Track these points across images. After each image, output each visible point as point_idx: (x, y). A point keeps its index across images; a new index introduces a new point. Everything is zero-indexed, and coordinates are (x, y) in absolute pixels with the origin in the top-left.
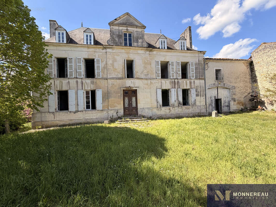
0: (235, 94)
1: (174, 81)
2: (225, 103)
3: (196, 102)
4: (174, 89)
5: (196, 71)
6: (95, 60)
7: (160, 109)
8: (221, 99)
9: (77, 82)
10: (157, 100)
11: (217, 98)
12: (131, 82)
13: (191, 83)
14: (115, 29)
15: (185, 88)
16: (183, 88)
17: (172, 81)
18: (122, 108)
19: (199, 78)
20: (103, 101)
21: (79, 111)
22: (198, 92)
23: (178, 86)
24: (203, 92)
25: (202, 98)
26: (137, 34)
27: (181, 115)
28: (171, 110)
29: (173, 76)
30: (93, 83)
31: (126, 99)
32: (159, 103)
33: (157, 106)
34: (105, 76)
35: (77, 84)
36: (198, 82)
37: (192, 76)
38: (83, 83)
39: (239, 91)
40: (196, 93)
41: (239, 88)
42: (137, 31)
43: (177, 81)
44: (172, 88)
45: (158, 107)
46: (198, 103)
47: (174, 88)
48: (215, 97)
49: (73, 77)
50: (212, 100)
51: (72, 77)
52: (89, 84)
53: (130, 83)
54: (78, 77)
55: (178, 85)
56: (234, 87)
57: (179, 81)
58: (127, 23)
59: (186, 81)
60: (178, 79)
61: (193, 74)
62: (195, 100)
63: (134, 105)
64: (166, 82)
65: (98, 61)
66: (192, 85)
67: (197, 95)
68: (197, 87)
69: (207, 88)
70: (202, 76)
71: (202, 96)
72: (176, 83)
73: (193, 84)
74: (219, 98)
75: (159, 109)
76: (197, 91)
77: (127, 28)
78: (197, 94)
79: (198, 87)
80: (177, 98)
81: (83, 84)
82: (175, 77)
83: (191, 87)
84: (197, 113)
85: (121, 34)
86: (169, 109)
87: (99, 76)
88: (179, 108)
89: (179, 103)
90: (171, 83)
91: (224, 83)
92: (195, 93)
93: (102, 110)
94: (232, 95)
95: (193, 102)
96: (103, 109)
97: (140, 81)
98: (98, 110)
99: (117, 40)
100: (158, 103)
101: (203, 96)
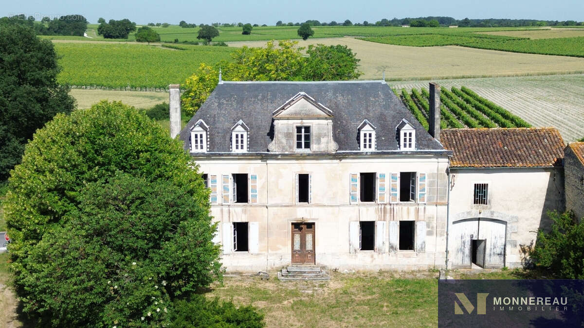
0: (516, 233)
1: (384, 207)
2: (495, 247)
3: (425, 246)
4: (383, 222)
5: (430, 189)
6: (249, 177)
7: (355, 256)
8: (485, 241)
9: (222, 210)
10: (350, 241)
11: (476, 239)
12: (306, 210)
13: (417, 211)
14: (282, 124)
15: (405, 219)
16: (401, 220)
17: (380, 207)
18: (290, 251)
19: (435, 201)
20: (261, 239)
21: (224, 254)
22: (432, 228)
23: (391, 216)
24: (443, 228)
25: (439, 238)
26: (319, 129)
27: (393, 267)
28: (375, 259)
29: (382, 199)
30: (245, 212)
31: (297, 238)
32: (353, 246)
33: (350, 251)
34: (264, 202)
35: (222, 215)
36: (431, 210)
37: (420, 200)
38: (231, 211)
39: (528, 226)
40: (429, 229)
41: (527, 220)
42: (319, 124)
43: (391, 208)
44: (379, 220)
45: (350, 253)
46: (429, 248)
47: (384, 220)
48: (472, 236)
49: (217, 204)
50: (464, 243)
51: (215, 204)
52: (240, 213)
53: (303, 213)
54: (224, 204)
55: (392, 214)
56: (516, 217)
57: (393, 208)
58: (302, 110)
59: (408, 208)
60: (391, 204)
61: (424, 194)
62: (424, 243)
63: (309, 247)
64: (368, 210)
65: (254, 177)
66: (419, 214)
67: (430, 233)
68: (429, 218)
69: (451, 222)
70: (442, 198)
71: (438, 235)
72: (388, 211)
73: (421, 213)
74: (480, 239)
75: (352, 255)
76: (431, 226)
77: (301, 122)
78: (429, 231)
79: (433, 218)
80: (388, 237)
81: (231, 214)
82: (385, 201)
83: (418, 218)
84: (426, 266)
85: (292, 132)
86: (372, 257)
87: (255, 201)
88: (391, 255)
89: (392, 247)
90: (377, 211)
91: (492, 210)
92: (426, 229)
93: (258, 254)
94: (510, 235)
95: (420, 246)
96: (260, 252)
97: (321, 209)
98: (252, 254)
99: (285, 143)
100: (350, 245)
101: (441, 235)
